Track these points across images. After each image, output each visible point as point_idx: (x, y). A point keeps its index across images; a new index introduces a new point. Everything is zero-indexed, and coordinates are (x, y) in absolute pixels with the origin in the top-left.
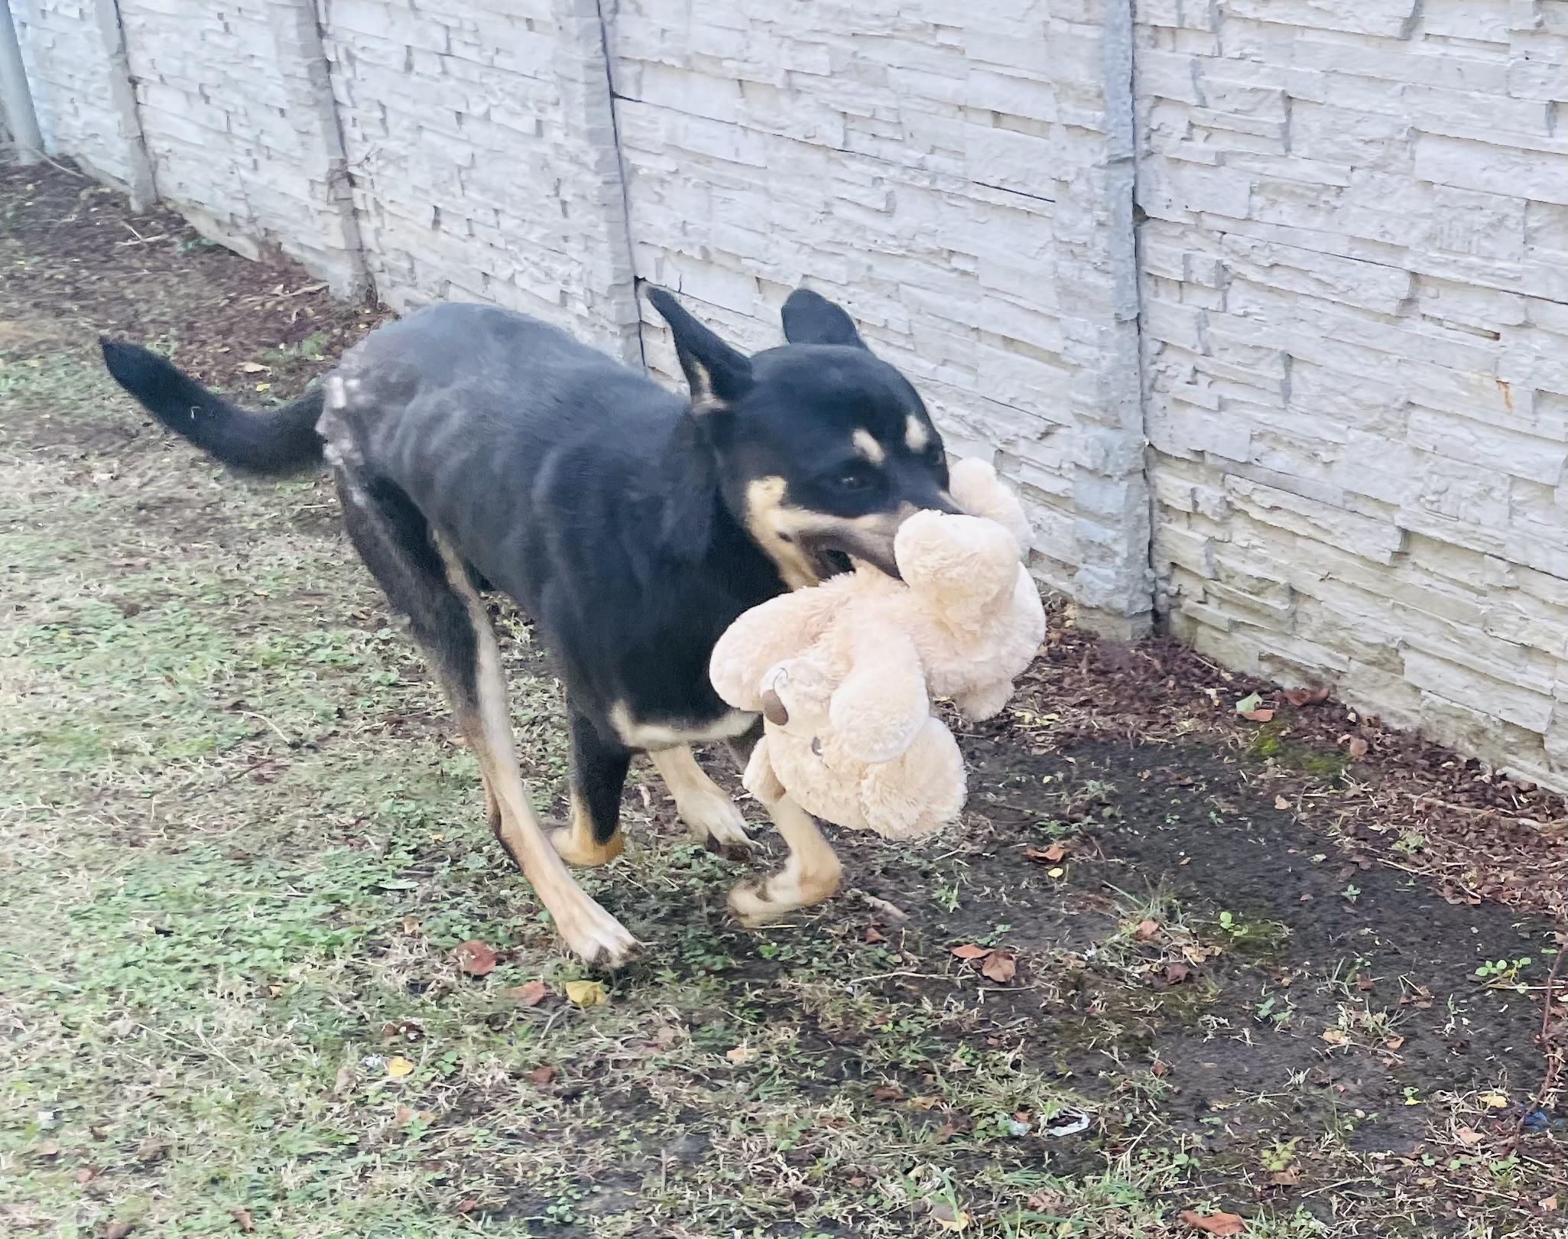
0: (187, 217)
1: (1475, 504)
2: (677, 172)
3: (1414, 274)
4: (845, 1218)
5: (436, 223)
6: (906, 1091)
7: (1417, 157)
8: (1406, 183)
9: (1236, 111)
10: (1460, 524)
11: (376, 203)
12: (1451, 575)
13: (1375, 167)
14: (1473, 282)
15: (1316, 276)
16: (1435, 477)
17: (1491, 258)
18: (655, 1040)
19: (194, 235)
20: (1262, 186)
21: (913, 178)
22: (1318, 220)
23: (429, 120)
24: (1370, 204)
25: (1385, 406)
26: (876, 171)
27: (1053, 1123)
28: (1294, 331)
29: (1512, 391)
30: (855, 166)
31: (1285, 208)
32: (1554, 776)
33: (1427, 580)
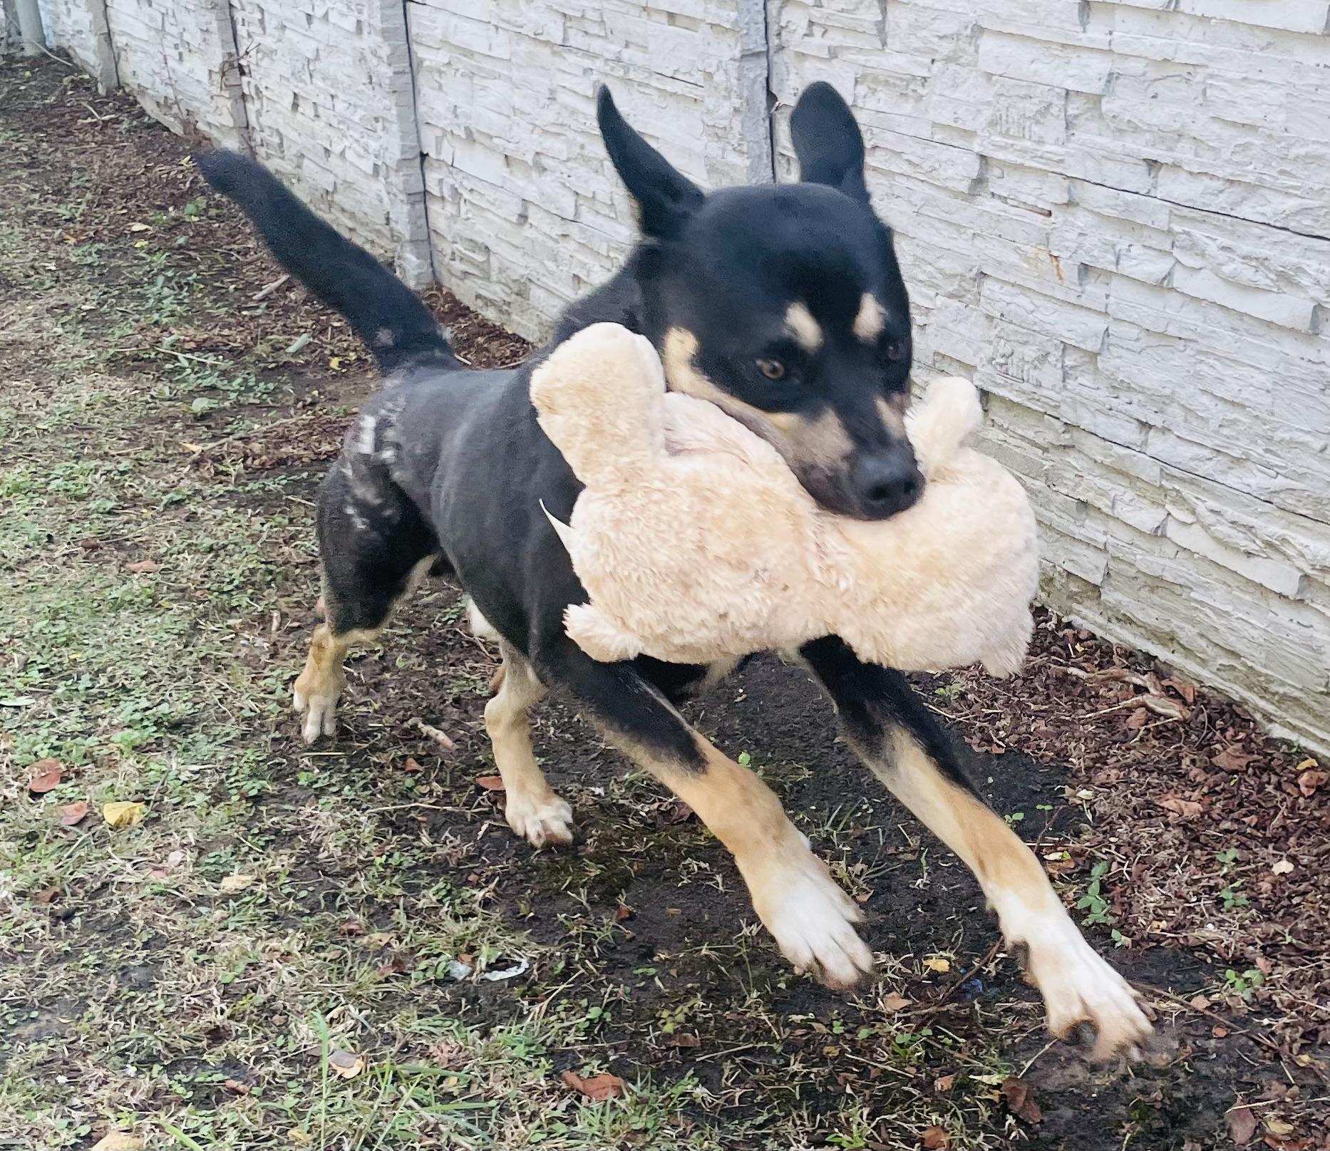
0: (139, 99)
1: (1035, 367)
2: (449, 63)
3: (983, 157)
4: (248, 1059)
5: (295, 106)
6: (368, 928)
7: (981, 50)
8: (974, 74)
9: (842, 11)
10: (1025, 386)
11: (257, 88)
12: (1020, 432)
13: (948, 60)
14: (1028, 163)
15: (906, 157)
16: (1002, 342)
17: (1041, 142)
18: (164, 864)
19: (143, 113)
20: (864, 76)
21: (612, 69)
22: (908, 107)
23: (291, 21)
24: (946, 93)
25: (962, 275)
26: (587, 63)
27: (491, 967)
28: (892, 206)
29: (1062, 263)
30: (571, 58)
31: (881, 95)
32: (1111, 626)
33: (1002, 436)
